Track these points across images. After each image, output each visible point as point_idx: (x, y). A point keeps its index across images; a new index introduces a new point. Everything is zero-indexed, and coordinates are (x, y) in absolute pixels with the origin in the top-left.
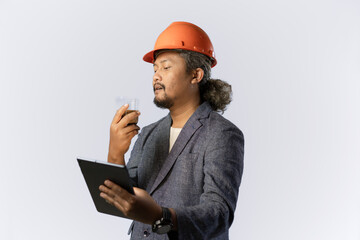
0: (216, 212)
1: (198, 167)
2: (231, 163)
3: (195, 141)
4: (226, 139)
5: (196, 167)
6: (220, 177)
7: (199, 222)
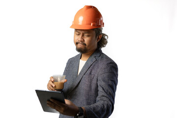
0: (105, 107)
1: (94, 82)
2: (111, 80)
3: (93, 68)
4: (109, 68)
5: (93, 82)
6: (106, 88)
7: (97, 113)
